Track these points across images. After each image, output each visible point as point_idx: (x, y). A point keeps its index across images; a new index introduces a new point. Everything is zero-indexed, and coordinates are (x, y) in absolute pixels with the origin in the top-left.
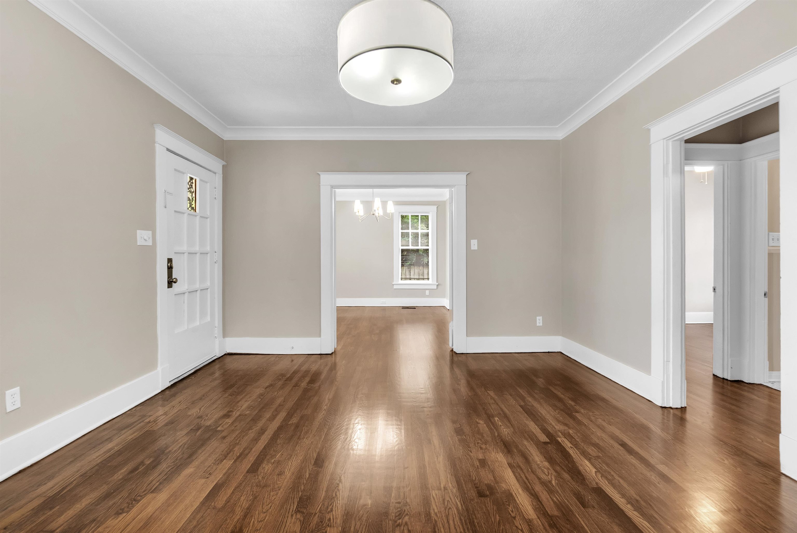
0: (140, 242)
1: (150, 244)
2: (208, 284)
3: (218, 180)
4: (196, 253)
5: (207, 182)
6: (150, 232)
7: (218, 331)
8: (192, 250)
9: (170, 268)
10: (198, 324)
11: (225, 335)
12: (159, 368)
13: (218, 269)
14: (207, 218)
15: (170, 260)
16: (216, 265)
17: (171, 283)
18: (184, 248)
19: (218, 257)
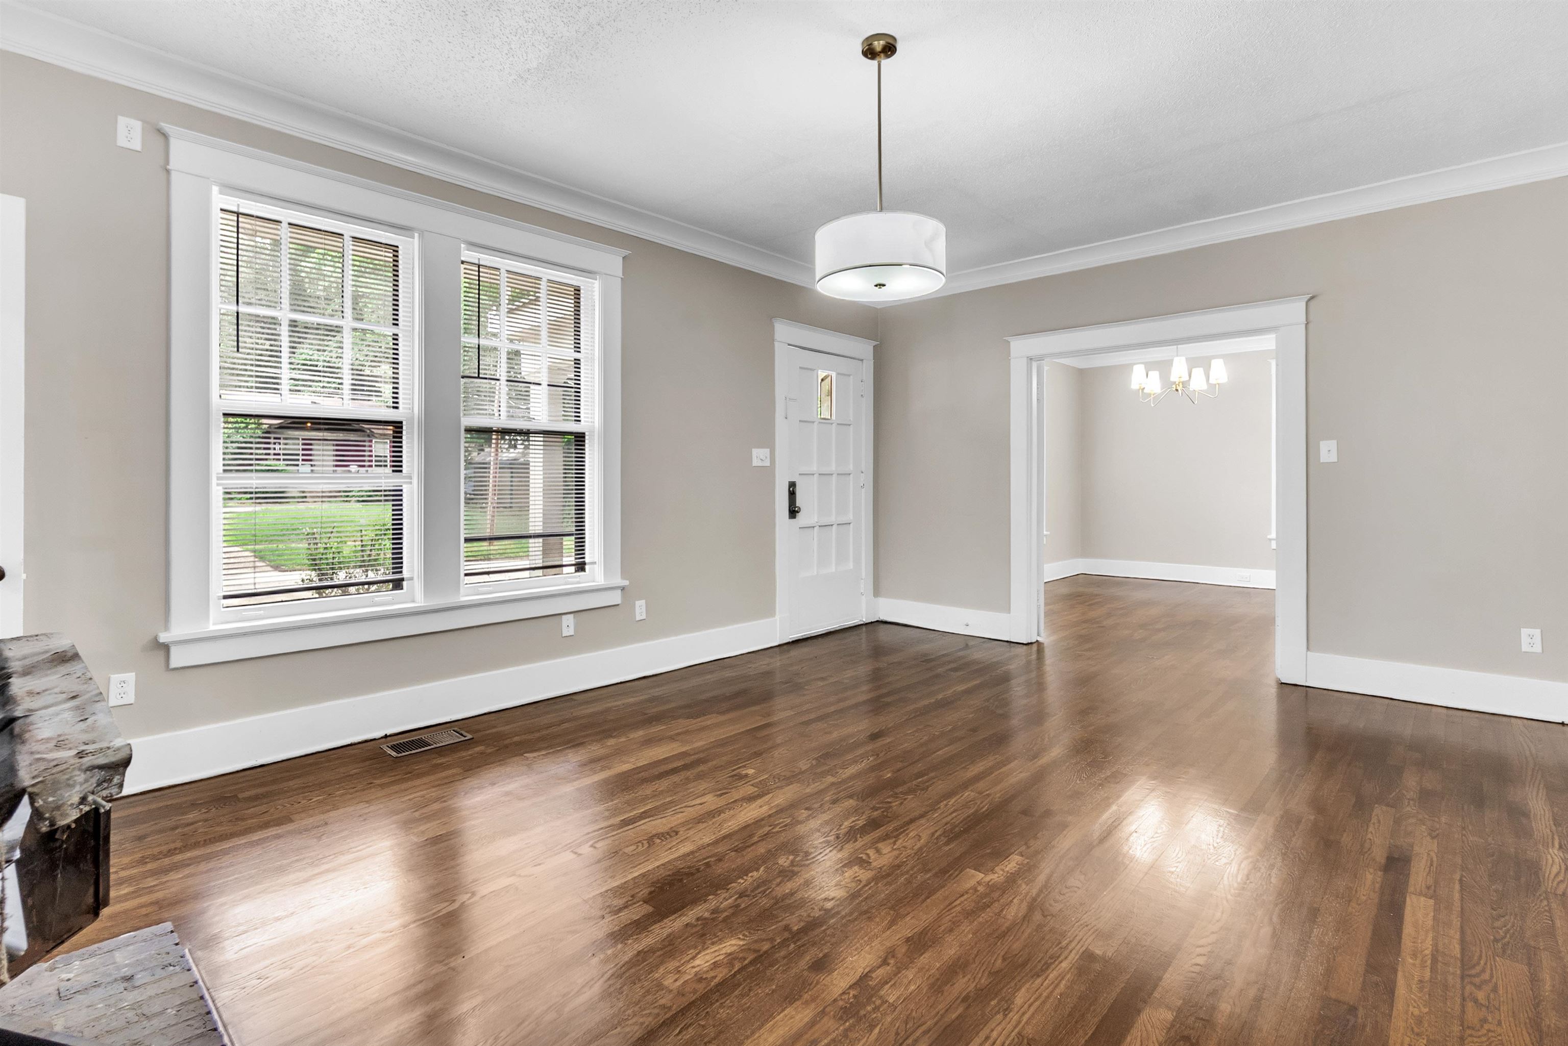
0: (756, 462)
1: (768, 464)
2: (850, 517)
3: (867, 370)
4: (832, 474)
5: (849, 375)
6: (768, 451)
7: (866, 583)
8: (825, 470)
9: (792, 494)
10: (834, 570)
11: (877, 592)
12: (777, 617)
13: (866, 497)
14: (850, 425)
15: (792, 485)
16: (863, 490)
17: (793, 512)
18: (814, 468)
19: (867, 478)
